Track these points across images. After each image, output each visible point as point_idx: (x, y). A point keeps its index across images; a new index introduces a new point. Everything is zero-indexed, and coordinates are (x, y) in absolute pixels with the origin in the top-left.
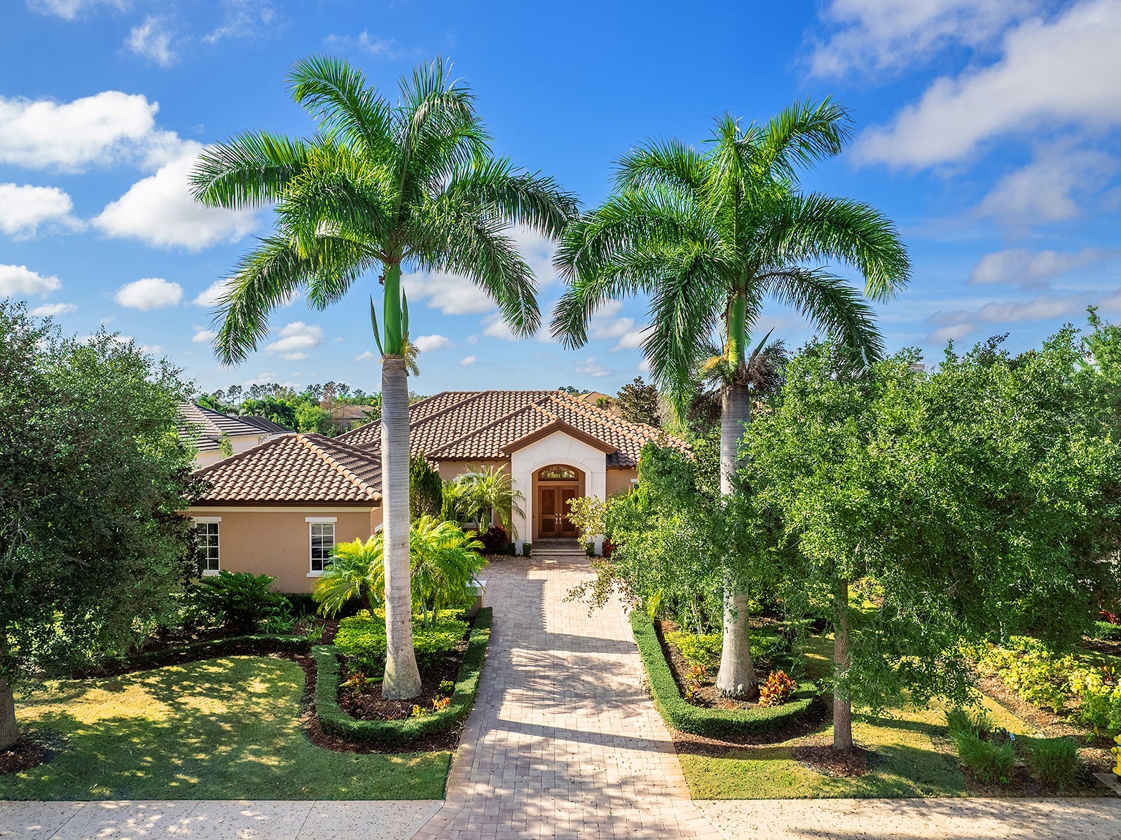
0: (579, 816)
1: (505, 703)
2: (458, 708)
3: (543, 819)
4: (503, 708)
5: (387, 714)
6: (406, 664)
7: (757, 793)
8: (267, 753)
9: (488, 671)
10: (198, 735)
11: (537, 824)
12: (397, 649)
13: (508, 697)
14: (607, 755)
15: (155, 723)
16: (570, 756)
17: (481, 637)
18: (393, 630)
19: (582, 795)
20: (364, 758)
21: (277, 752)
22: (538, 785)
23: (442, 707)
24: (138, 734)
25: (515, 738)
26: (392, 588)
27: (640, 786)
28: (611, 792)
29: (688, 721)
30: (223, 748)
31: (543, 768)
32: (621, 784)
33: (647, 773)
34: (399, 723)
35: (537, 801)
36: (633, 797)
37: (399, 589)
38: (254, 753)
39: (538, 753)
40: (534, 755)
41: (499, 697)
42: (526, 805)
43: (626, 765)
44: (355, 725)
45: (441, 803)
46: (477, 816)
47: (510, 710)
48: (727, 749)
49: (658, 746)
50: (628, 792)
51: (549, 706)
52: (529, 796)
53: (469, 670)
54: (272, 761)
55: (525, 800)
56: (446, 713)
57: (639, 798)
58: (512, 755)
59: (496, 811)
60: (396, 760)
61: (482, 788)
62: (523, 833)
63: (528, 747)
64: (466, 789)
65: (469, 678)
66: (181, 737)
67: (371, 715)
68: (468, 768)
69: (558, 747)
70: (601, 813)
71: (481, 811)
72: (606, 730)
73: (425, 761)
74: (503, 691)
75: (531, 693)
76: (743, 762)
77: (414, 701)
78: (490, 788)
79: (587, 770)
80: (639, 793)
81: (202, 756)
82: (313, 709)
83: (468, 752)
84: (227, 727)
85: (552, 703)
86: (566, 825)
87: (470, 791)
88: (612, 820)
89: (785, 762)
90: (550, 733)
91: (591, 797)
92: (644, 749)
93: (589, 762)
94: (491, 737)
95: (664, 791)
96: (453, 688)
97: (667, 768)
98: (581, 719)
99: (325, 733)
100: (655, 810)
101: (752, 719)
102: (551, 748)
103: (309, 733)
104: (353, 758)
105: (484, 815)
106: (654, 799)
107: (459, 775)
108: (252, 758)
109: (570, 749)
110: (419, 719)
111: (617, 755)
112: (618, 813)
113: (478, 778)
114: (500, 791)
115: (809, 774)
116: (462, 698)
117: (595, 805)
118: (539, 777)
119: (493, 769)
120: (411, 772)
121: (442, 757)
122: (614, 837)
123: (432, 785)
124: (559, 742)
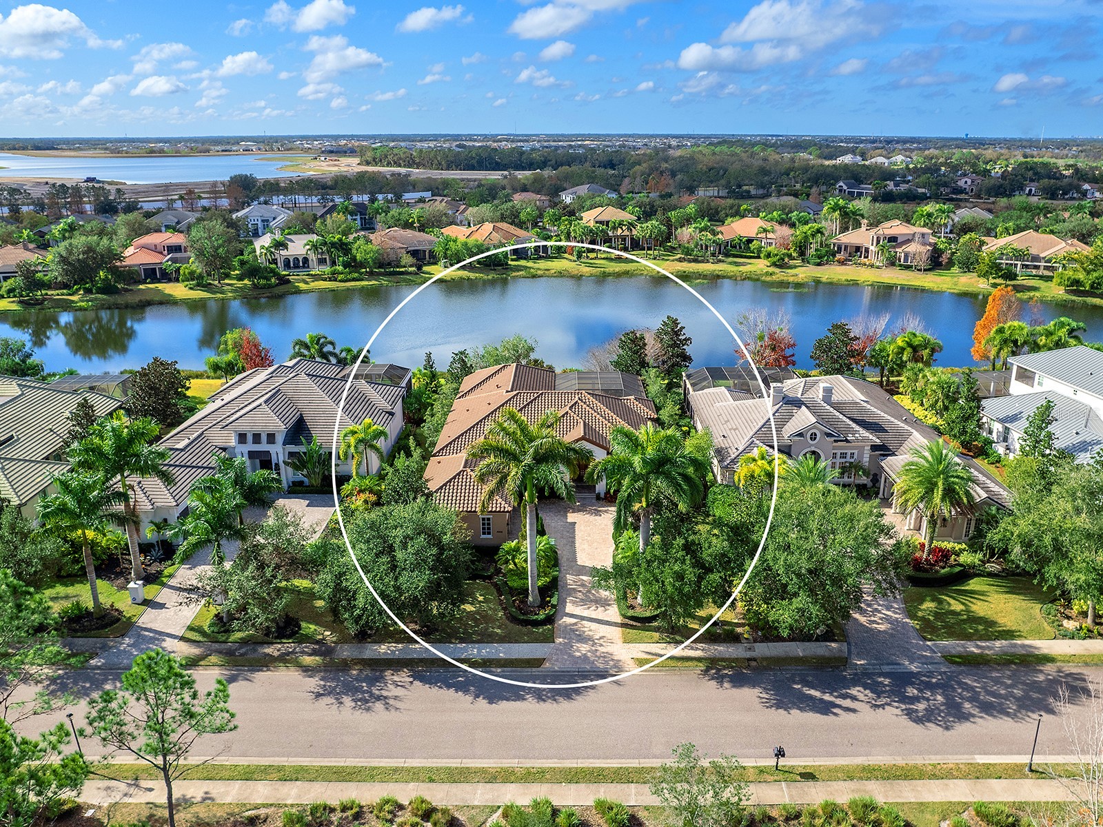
1: (567, 604)
3: (579, 651)
4: (566, 607)
5: (531, 612)
6: (536, 596)
7: (641, 641)
8: (496, 628)
9: (560, 589)
13: (568, 601)
16: (586, 628)
17: (556, 573)
19: (589, 642)
21: (499, 627)
23: (548, 609)
25: (573, 621)
27: (605, 640)
28: (596, 641)
29: (625, 616)
31: (578, 632)
32: (601, 638)
35: (576, 645)
36: (602, 643)
38: (492, 627)
40: (575, 628)
41: (565, 603)
42: (574, 646)
45: (554, 644)
47: (570, 608)
48: (636, 626)
49: (615, 624)
52: (574, 643)
53: (554, 592)
54: (499, 631)
57: (604, 644)
58: (568, 627)
60: (535, 630)
61: (561, 640)
62: (573, 654)
63: (575, 624)
65: (554, 596)
67: (526, 613)
68: (559, 632)
69: (582, 625)
70: (593, 648)
71: (562, 647)
72: (600, 617)
73: (545, 629)
74: (566, 599)
75: (575, 600)
76: (639, 631)
77: (539, 607)
78: (563, 640)
79: (591, 633)
80: (604, 642)
82: (505, 609)
83: (558, 626)
85: (582, 604)
87: (558, 641)
88: (596, 651)
90: (583, 618)
91: (591, 643)
92: (611, 625)
93: (590, 630)
94: (564, 620)
95: (612, 641)
97: (616, 633)
98: (591, 612)
99: (513, 619)
100: (608, 647)
102: (580, 625)
103: (508, 619)
104: (524, 629)
106: (609, 644)
111: (601, 628)
112: (599, 648)
119: (563, 633)
120: (540, 633)
121: (551, 628)
122: (596, 656)
123: (549, 638)
124: (584, 622)
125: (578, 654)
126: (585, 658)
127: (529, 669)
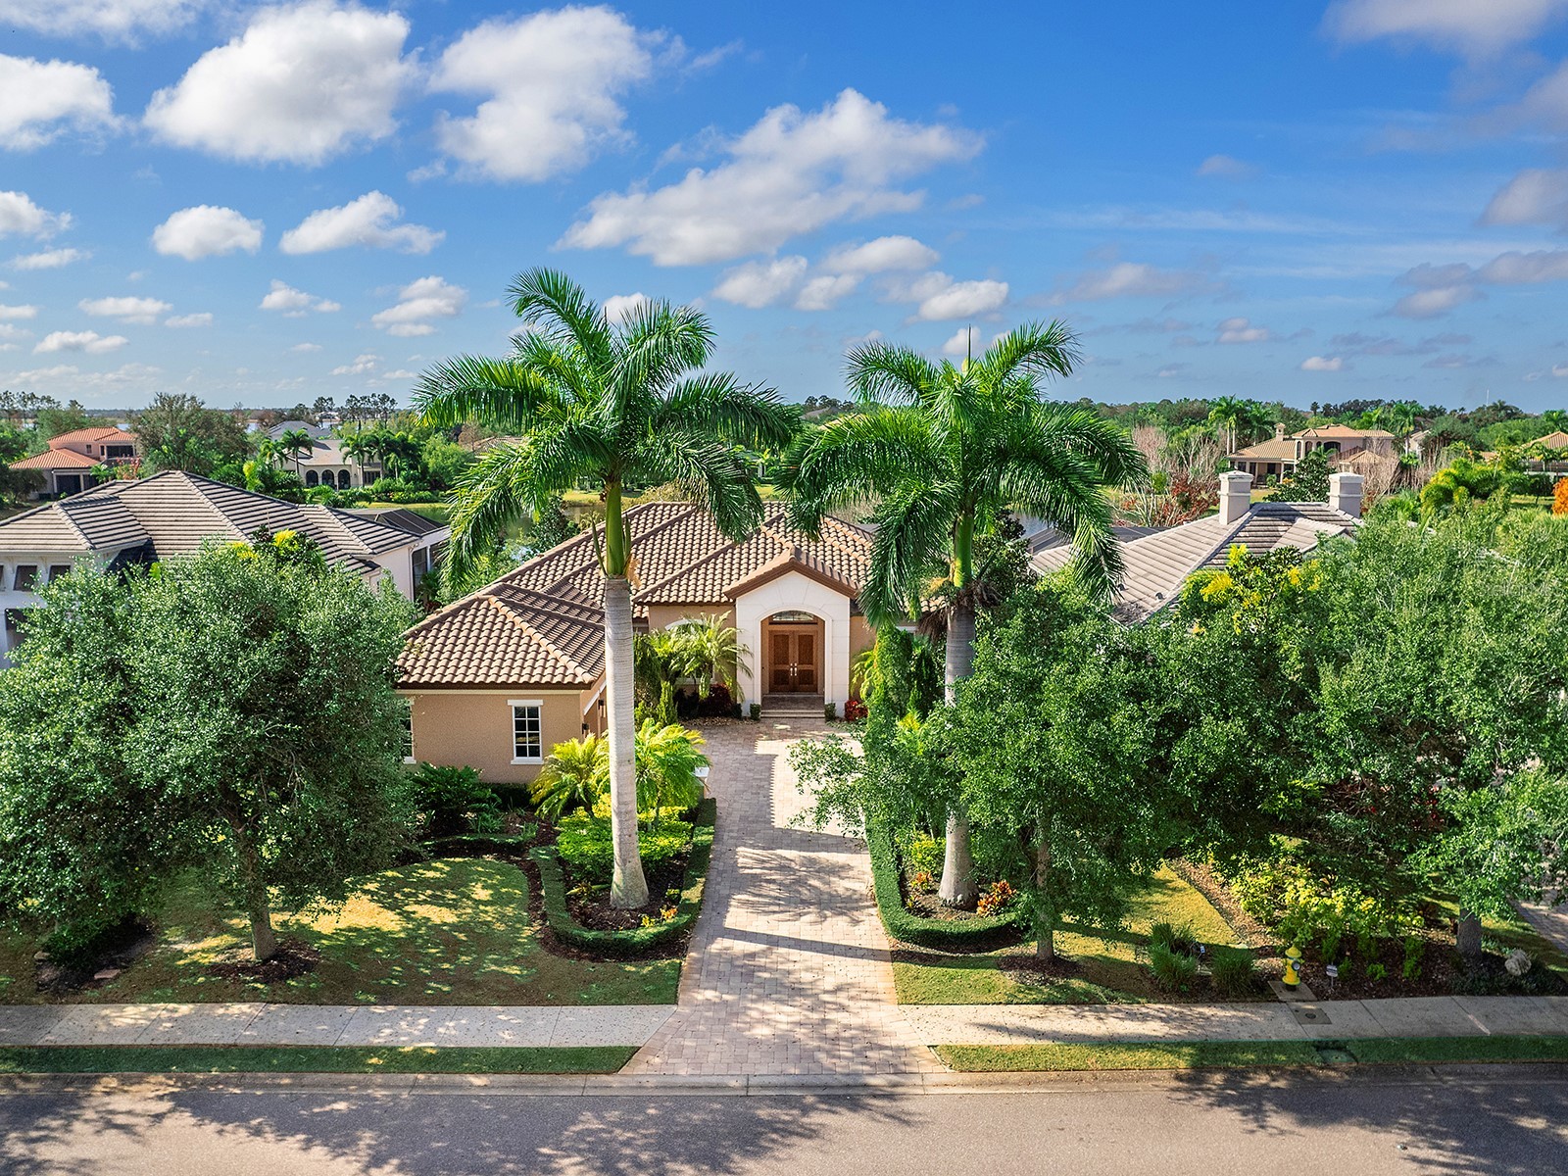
0: (796, 1018)
1: (731, 909)
2: (686, 918)
3: (765, 1021)
4: (728, 915)
5: (617, 924)
6: (635, 875)
7: (957, 999)
8: (507, 963)
9: (713, 874)
10: (436, 946)
11: (759, 1026)
12: (624, 861)
13: (733, 903)
14: (826, 963)
15: (390, 932)
16: (792, 964)
17: (705, 838)
18: (620, 843)
19: (800, 1001)
20: (599, 967)
21: (516, 962)
22: (761, 991)
23: (669, 916)
24: (380, 945)
25: (740, 947)
26: (619, 803)
27: (853, 992)
28: (827, 997)
29: (905, 931)
30: (464, 958)
31: (766, 975)
32: (838, 989)
33: (862, 979)
34: (631, 933)
35: (760, 1006)
36: (846, 1002)
37: (625, 804)
38: (495, 962)
39: (762, 961)
40: (758, 963)
41: (723, 905)
42: (750, 1009)
43: (843, 972)
44: (590, 935)
45: (675, 1008)
46: (707, 1019)
47: (737, 917)
48: (939, 957)
49: (874, 955)
50: (842, 998)
51: (774, 912)
52: (752, 1001)
53: (694, 877)
54: (515, 970)
55: (749, 1005)
56: (674, 923)
57: (851, 1003)
58: (737, 963)
59: (723, 1015)
60: (629, 968)
61: (710, 994)
62: (747, 1033)
63: (753, 955)
64: (695, 995)
65: (694, 885)
66: (421, 947)
67: (601, 925)
68: (697, 976)
69: (780, 955)
70: (815, 1016)
71: (710, 1014)
72: (827, 938)
73: (656, 969)
74: (729, 897)
75: (756, 899)
76: (950, 970)
77: (642, 910)
78: (717, 994)
79: (806, 977)
80: (851, 998)
81: (446, 966)
82: (544, 917)
83: (696, 960)
84: (462, 937)
85: (776, 909)
86: (785, 1027)
87: (700, 997)
88: (824, 1022)
89: (989, 971)
90: (773, 941)
91: (808, 1002)
92: (862, 957)
93: (807, 970)
94: (719, 945)
95: (874, 997)
96: (679, 896)
97: (879, 976)
98: (804, 927)
99: (558, 942)
100: (864, 1013)
101: (964, 929)
102: (774, 956)
103: (544, 942)
104: (589, 967)
105: (713, 1018)
106: (864, 1004)
107: (689, 982)
108: (494, 968)
109: (792, 958)
110: (648, 929)
111: (836, 963)
113: (706, 985)
114: (726, 997)
115: (1008, 980)
116: (687, 908)
117: (812, 1010)
118: (762, 984)
119: (720, 976)
120: (644, 978)
121: (671, 965)
122: (824, 1038)
123: (665, 992)
124: (782, 950)
125: (761, 1032)
126: (784, 1044)
127: (578, 1080)
